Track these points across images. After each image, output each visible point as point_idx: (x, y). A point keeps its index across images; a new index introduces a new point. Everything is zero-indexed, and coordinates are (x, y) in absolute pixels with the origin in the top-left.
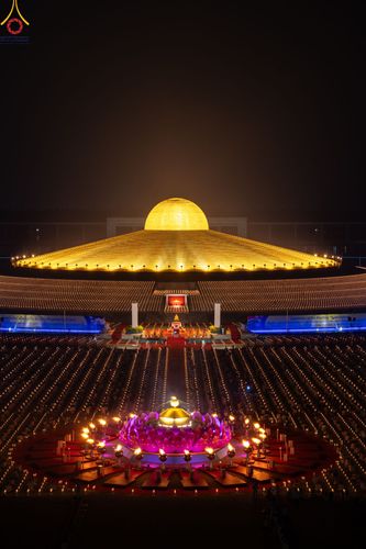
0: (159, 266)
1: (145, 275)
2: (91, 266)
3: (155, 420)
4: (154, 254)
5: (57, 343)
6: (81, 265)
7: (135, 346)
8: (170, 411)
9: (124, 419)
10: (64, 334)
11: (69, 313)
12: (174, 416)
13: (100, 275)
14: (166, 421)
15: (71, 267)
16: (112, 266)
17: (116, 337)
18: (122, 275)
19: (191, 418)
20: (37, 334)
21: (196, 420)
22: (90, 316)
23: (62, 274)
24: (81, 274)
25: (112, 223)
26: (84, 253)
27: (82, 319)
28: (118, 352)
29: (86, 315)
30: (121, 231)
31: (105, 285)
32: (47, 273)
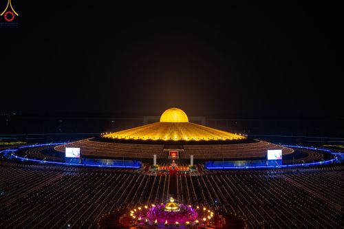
0: (166, 138)
1: (160, 142)
2: (136, 138)
3: (163, 208)
4: (164, 132)
6: (132, 137)
7: (155, 174)
8: (170, 204)
9: (149, 207)
10: (123, 168)
11: (126, 159)
12: (172, 206)
13: (140, 142)
14: (168, 208)
15: (127, 138)
16: (145, 138)
17: (147, 169)
18: (150, 142)
19: (179, 207)
20: (111, 168)
21: (181, 208)
22: (135, 160)
23: (123, 141)
24: (131, 141)
25: (146, 119)
26: (135, 132)
27: (131, 162)
28: (147, 176)
29: (133, 159)
30: (150, 122)
31: (142, 146)
32: (117, 141)
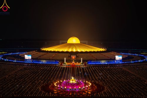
0: (70, 50)
1: (67, 52)
2: (56, 50)
3: (69, 81)
4: (69, 48)
5: (49, 66)
6: (55, 50)
7: (65, 66)
8: (72, 80)
9: (62, 81)
10: (50, 64)
11: (52, 60)
12: (73, 81)
13: (58, 52)
14: (71, 82)
15: (53, 51)
16: (61, 50)
17: (61, 65)
18: (63, 52)
19: (76, 81)
20: (46, 64)
21: (77, 81)
22: (56, 60)
23: (51, 52)
24: (54, 52)
25: (61, 42)
26: (55, 48)
27: (54, 61)
28: (62, 68)
29: (55, 60)
30: (63, 43)
31: (59, 54)
32: (48, 52)
